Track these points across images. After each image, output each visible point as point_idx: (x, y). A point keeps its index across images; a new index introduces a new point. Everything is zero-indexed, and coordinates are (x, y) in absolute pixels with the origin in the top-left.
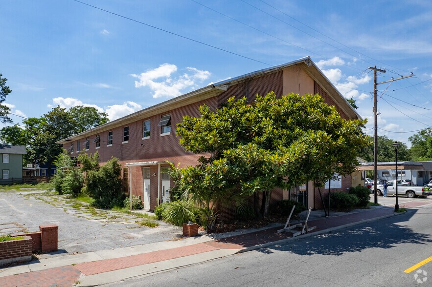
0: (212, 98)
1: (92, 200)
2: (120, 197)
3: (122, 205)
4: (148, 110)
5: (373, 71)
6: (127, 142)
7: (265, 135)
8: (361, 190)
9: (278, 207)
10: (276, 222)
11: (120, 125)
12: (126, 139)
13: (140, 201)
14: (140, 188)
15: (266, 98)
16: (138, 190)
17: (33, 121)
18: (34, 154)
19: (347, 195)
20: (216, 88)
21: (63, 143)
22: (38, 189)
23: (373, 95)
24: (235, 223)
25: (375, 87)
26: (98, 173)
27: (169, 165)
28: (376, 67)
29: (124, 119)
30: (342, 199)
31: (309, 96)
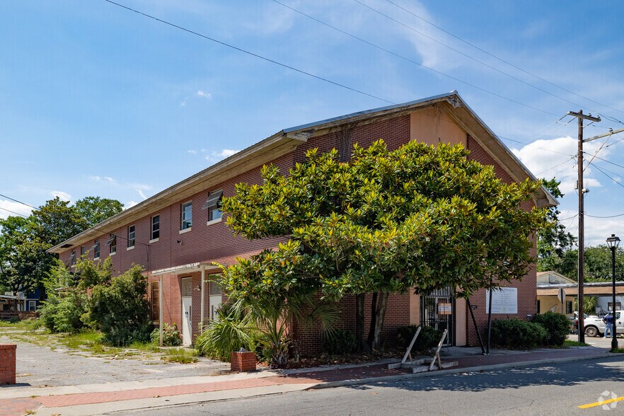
0: (284, 156)
1: (101, 335)
2: (144, 328)
3: (146, 339)
4: (186, 184)
5: (577, 119)
6: (157, 240)
7: (366, 207)
8: (551, 318)
9: (399, 336)
10: (393, 357)
11: (147, 214)
12: (156, 235)
13: (176, 332)
14: (177, 312)
15: (371, 149)
16: (173, 316)
17: (15, 221)
18: (15, 274)
19: (526, 324)
20: (288, 136)
21: (59, 252)
22: (20, 328)
23: (577, 159)
24: (322, 356)
25: (581, 146)
26: (108, 289)
27: (220, 271)
28: (581, 112)
29: (151, 201)
30: (515, 329)
31: (444, 146)
